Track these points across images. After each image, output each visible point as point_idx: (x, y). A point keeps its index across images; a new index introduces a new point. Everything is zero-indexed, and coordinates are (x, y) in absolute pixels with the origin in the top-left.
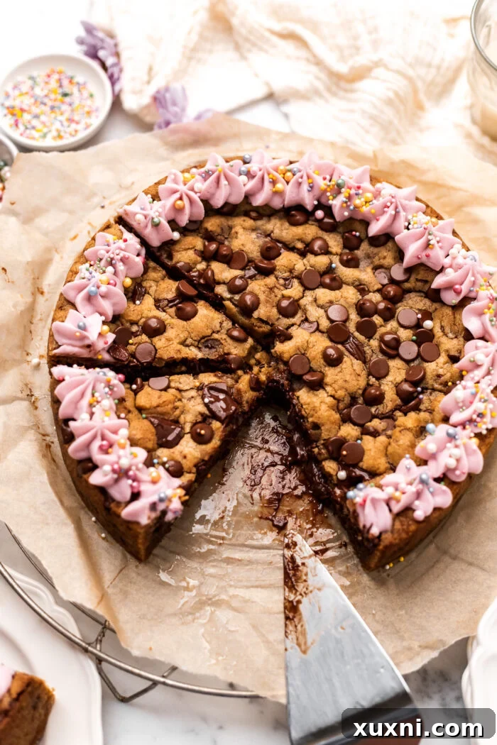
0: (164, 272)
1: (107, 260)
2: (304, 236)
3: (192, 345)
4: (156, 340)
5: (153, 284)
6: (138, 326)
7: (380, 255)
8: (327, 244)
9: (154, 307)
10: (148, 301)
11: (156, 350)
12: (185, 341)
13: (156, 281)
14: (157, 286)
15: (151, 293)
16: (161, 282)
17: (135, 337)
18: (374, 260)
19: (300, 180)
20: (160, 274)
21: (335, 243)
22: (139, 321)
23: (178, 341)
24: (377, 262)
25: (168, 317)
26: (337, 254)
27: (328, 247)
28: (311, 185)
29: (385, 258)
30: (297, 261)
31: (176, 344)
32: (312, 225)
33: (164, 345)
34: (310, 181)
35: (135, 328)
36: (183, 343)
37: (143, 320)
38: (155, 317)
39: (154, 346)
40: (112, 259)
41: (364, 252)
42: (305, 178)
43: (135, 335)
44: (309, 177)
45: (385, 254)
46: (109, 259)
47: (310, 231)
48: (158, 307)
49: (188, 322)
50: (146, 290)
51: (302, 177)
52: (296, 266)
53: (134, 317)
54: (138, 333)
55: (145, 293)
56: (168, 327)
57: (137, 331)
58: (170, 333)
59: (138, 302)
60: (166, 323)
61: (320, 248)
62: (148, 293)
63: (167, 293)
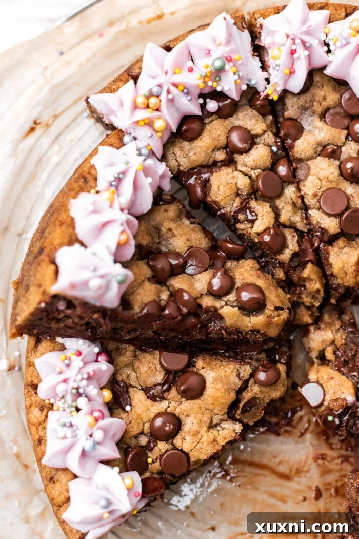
0: (132, 348)
1: (72, 394)
2: (216, 143)
3: (222, 420)
4: (178, 441)
5: (128, 371)
6: (145, 435)
7: (317, 99)
8: (246, 129)
9: (149, 402)
10: (138, 397)
11: (187, 455)
12: (211, 421)
13: (131, 365)
14: (135, 371)
15: (133, 383)
16: (137, 364)
17: (151, 450)
18: (314, 108)
19: (170, 96)
20: (129, 353)
21: (253, 121)
22: (143, 429)
23: (205, 429)
24: (319, 109)
25: (175, 404)
26: (265, 132)
27: (249, 132)
28: (185, 91)
29: (325, 98)
30: (234, 177)
31: (205, 434)
32: (211, 121)
33: (194, 445)
34: (181, 88)
35: (143, 441)
36: (212, 426)
37: (147, 426)
38: (158, 415)
39: (182, 451)
40: (77, 389)
41: (296, 107)
42: (173, 89)
43: (148, 448)
44: (176, 85)
45: (322, 93)
46: (74, 391)
47: (215, 131)
48: (153, 398)
49: (202, 398)
50: (125, 383)
51: (169, 92)
52: (239, 185)
53: (135, 430)
54: (152, 445)
55: (127, 388)
56: (182, 417)
57: (149, 442)
58: (189, 424)
59: (128, 408)
60: (177, 412)
61: (243, 141)
62: (131, 386)
63: (155, 375)
